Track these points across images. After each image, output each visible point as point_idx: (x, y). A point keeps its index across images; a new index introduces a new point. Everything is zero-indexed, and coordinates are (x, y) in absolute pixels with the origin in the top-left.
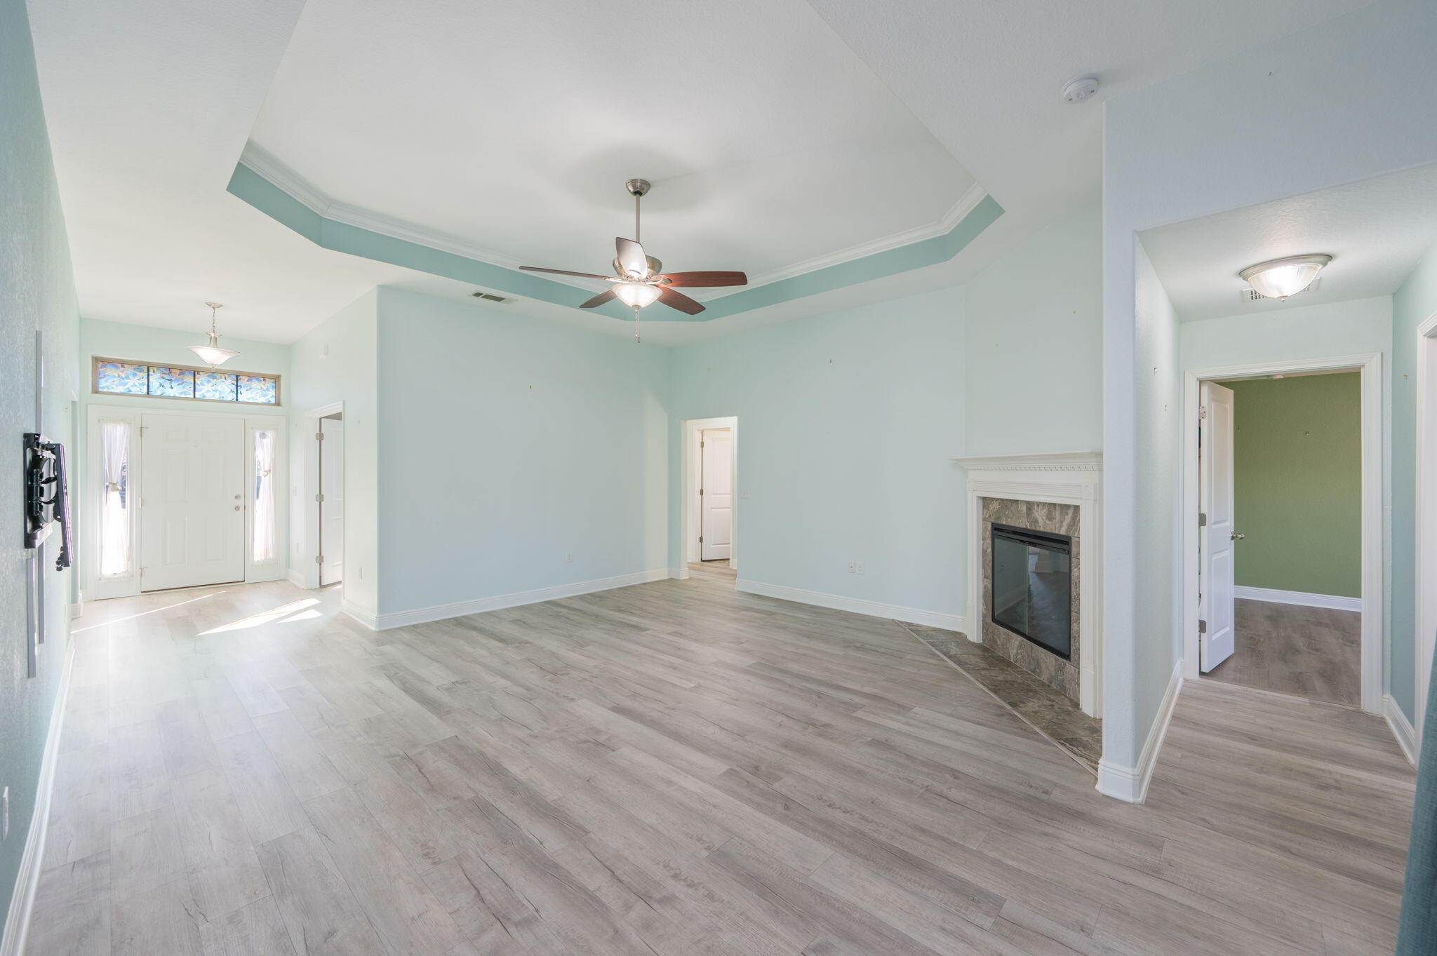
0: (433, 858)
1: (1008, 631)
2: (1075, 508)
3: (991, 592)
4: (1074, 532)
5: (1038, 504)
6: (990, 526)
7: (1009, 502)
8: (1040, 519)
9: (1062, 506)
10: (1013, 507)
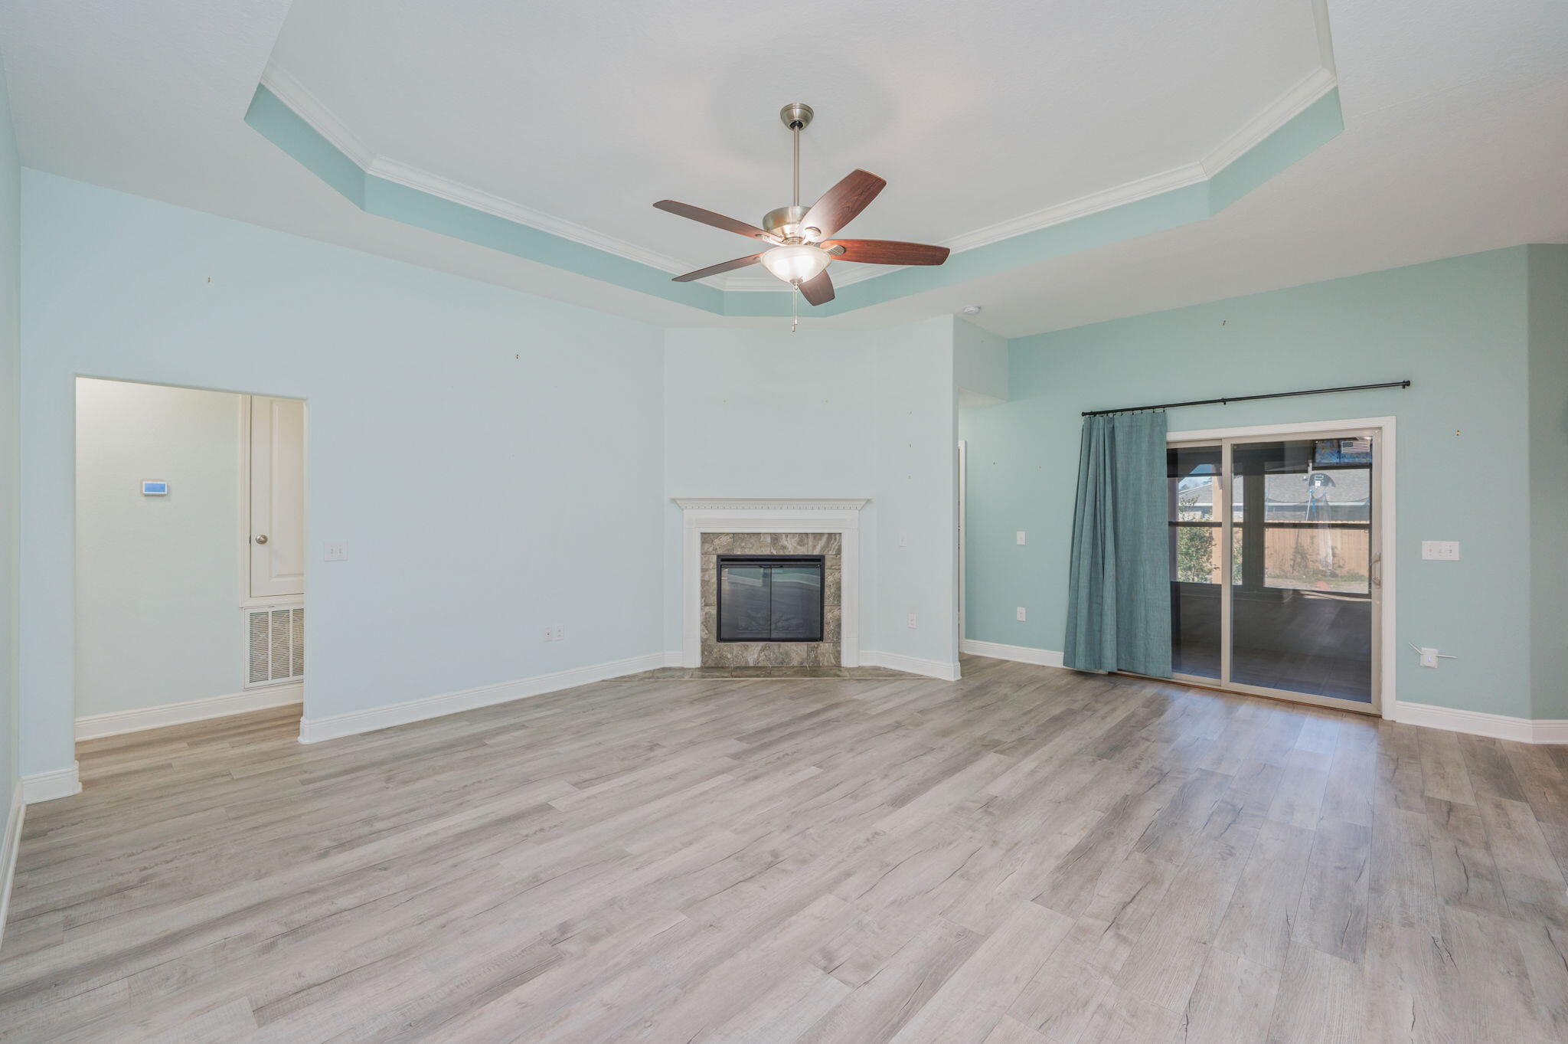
0: (1229, 850)
1: (743, 643)
2: (830, 534)
3: (716, 616)
4: (828, 552)
5: (787, 535)
6: (714, 559)
7: (746, 536)
8: (790, 546)
9: (815, 535)
10: (753, 539)
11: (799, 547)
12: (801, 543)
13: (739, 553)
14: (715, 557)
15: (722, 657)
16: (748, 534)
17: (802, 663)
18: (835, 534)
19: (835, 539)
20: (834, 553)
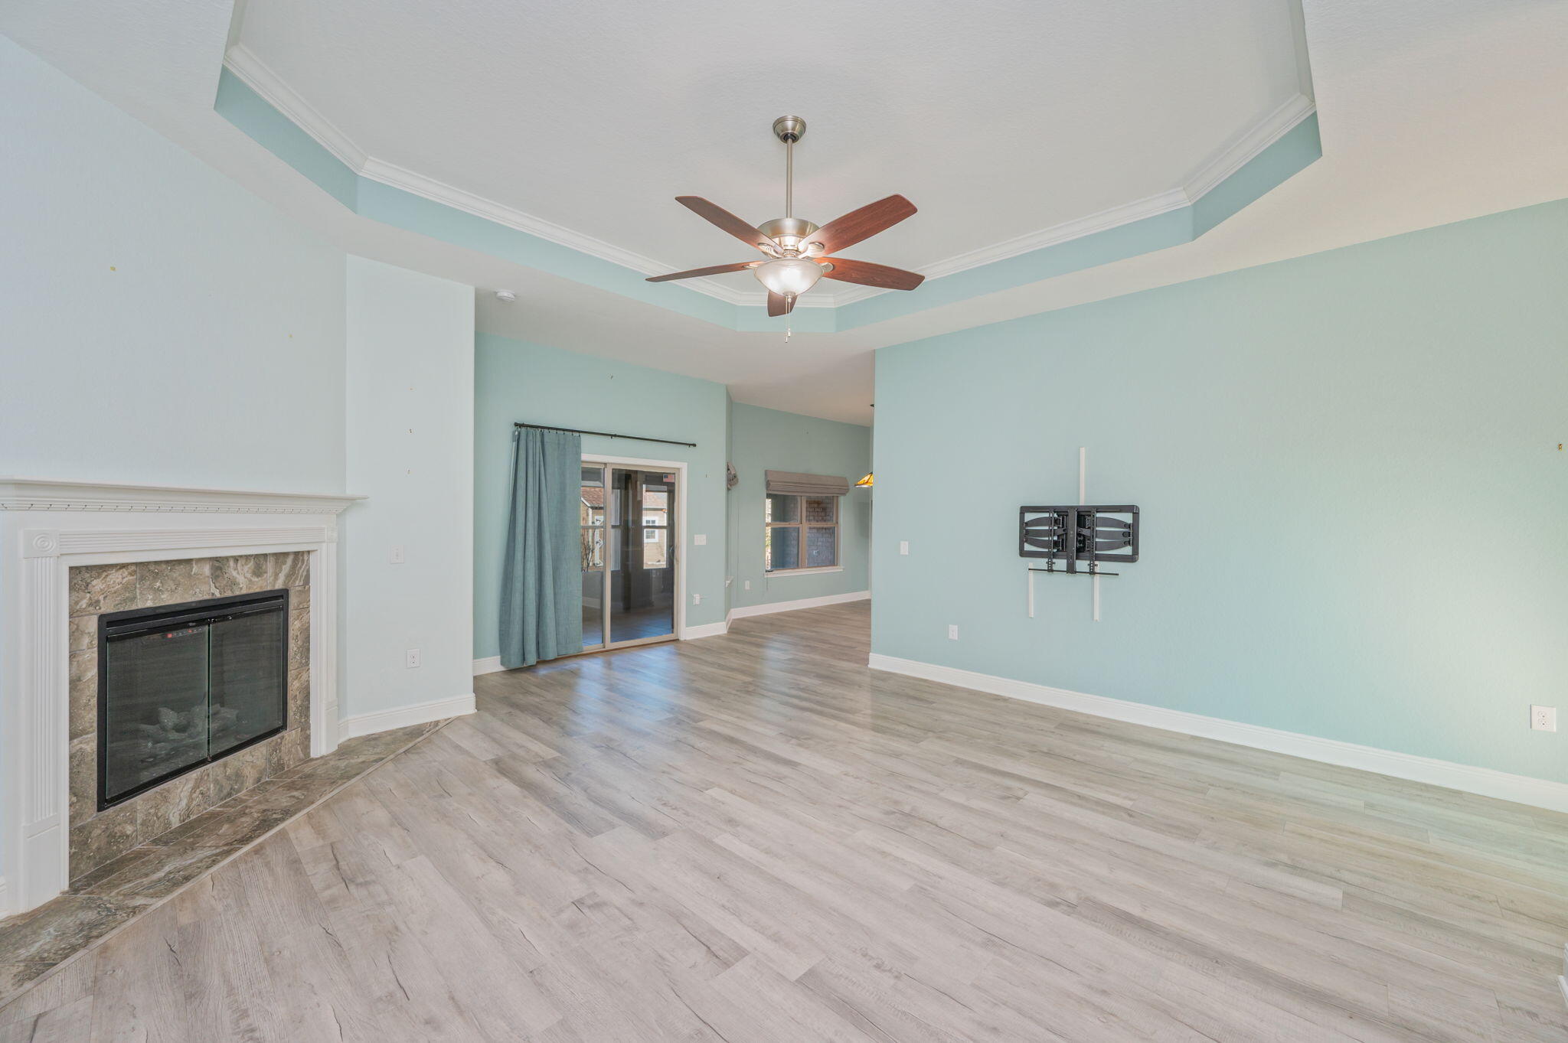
1: (158, 789)
2: (297, 554)
3: (95, 756)
4: (294, 581)
5: (236, 559)
6: (92, 625)
7: (164, 566)
8: (241, 579)
9: (277, 555)
10: (178, 572)
11: (255, 579)
12: (258, 572)
13: (149, 604)
14: (94, 620)
15: (112, 838)
16: (167, 562)
17: (259, 780)
18: (303, 552)
19: (303, 560)
20: (301, 583)
